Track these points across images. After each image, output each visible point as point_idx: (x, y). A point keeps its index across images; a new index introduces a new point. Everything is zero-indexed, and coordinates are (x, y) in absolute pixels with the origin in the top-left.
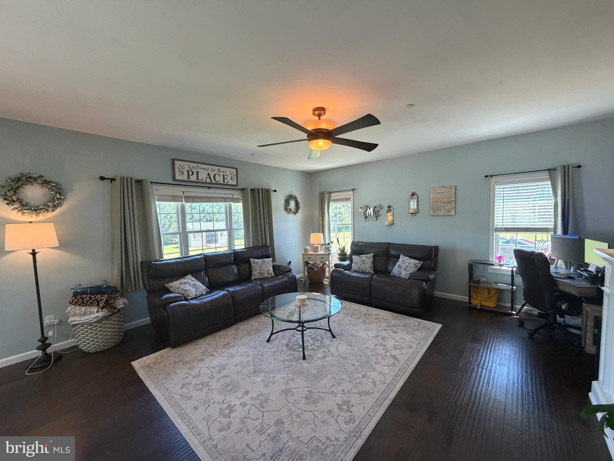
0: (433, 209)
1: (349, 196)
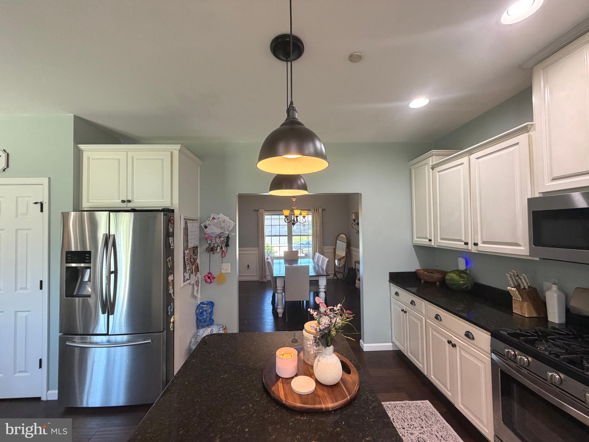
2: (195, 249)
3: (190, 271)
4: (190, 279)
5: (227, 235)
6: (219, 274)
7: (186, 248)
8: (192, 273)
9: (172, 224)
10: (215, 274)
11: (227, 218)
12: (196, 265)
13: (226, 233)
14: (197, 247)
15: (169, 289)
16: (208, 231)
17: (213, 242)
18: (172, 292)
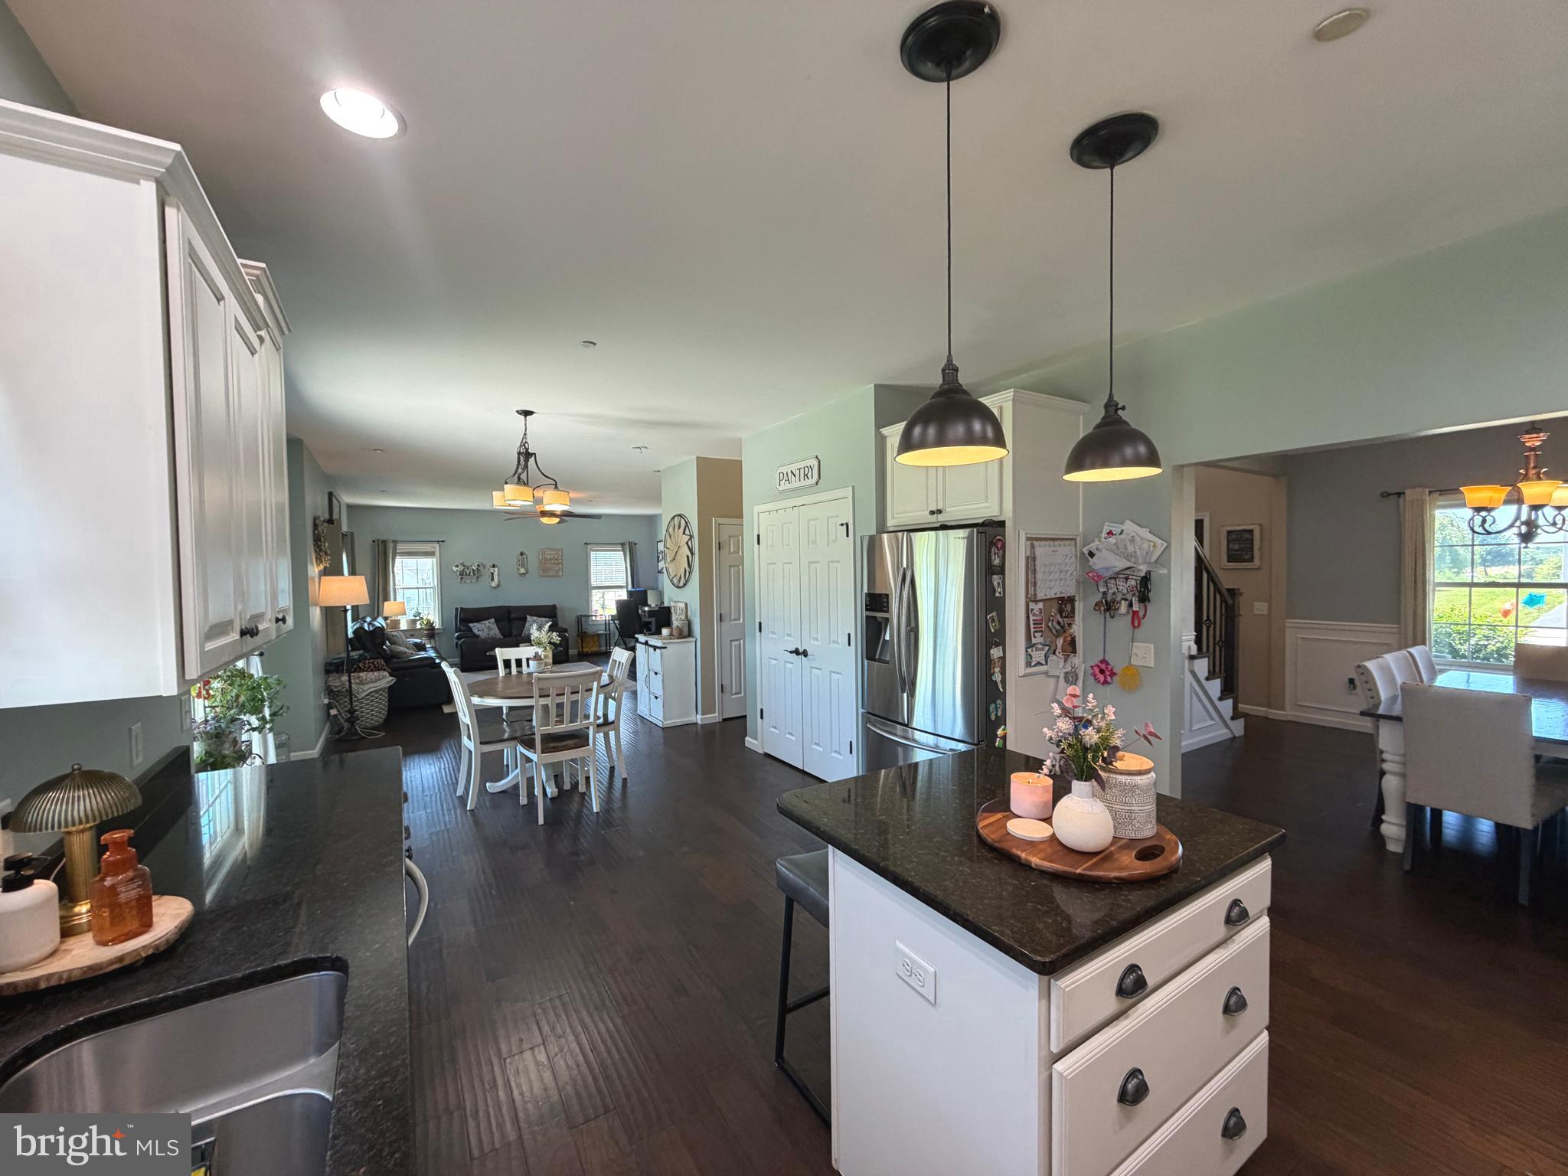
0: (542, 570)
1: (433, 550)
2: (1065, 605)
3: (1047, 648)
4: (1047, 663)
5: (1143, 574)
6: (1126, 664)
7: (1031, 599)
8: (1054, 653)
9: (999, 550)
10: (1117, 665)
11: (1145, 533)
12: (1069, 638)
13: (1141, 567)
14: (1071, 600)
15: (994, 673)
16: (1097, 563)
17: (1111, 588)
18: (1000, 679)
